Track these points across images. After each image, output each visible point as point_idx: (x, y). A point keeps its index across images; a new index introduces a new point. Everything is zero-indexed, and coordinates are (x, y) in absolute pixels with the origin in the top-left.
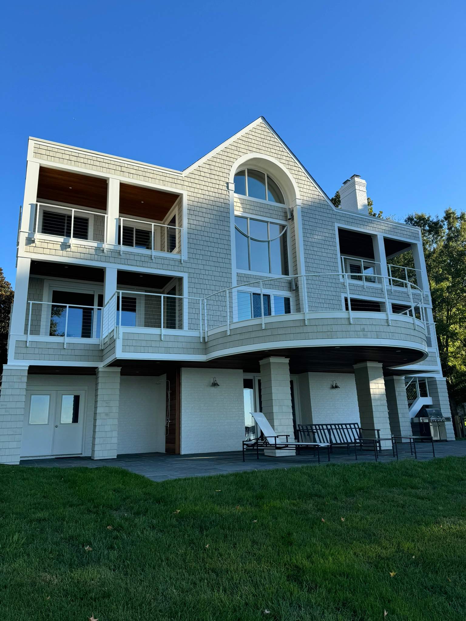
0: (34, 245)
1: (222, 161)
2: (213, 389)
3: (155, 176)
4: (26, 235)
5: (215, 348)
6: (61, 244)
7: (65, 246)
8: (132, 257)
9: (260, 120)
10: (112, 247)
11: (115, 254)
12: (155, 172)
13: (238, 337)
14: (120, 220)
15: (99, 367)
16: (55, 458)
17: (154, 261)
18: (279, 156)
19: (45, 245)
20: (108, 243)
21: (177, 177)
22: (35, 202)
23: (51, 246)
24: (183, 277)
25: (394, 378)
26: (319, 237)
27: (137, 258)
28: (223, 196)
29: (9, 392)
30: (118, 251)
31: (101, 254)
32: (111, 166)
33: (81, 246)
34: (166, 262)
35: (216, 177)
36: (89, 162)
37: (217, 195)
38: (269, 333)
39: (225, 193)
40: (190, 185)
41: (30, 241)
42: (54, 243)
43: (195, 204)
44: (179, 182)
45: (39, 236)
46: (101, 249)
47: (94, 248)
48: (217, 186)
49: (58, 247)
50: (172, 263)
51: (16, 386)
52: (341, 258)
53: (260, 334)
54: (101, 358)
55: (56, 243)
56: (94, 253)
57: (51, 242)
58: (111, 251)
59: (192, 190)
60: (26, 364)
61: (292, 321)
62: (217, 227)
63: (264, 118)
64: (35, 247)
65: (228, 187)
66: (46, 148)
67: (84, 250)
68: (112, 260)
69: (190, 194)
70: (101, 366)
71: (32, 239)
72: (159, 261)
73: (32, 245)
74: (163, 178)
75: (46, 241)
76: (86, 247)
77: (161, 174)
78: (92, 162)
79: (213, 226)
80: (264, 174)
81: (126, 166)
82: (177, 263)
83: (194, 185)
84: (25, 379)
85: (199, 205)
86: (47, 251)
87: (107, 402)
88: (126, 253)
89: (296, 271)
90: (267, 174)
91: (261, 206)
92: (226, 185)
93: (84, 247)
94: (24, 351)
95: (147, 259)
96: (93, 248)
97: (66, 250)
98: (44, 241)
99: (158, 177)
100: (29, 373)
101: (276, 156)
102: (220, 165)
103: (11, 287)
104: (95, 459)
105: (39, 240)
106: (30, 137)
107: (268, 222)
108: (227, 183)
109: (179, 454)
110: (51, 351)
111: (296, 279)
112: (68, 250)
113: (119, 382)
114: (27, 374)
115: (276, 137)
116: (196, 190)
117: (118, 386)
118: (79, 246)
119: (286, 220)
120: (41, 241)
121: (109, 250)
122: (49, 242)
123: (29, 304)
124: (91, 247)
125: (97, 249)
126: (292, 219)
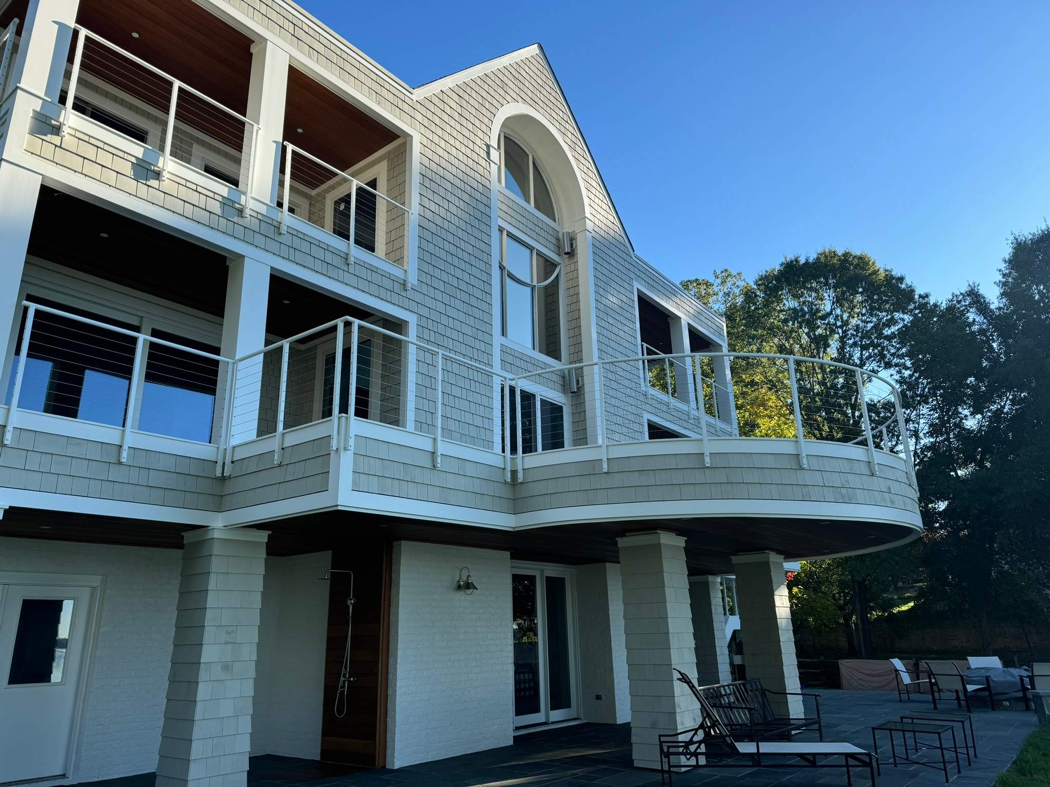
0: (56, 140)
1: (480, 99)
2: (456, 596)
4: (37, 105)
6: (134, 160)
7: (145, 171)
8: (305, 247)
9: (534, 49)
10: (263, 209)
11: (269, 229)
14: (284, 149)
15: (213, 526)
17: (351, 269)
18: (563, 129)
19: (90, 152)
20: (253, 195)
21: (402, 96)
22: (72, 24)
23: (105, 158)
24: (407, 322)
25: (709, 580)
26: (615, 300)
28: (481, 170)
30: (275, 223)
31: (236, 219)
32: (273, 16)
34: (376, 278)
35: (470, 127)
37: (470, 163)
38: (721, 476)
39: (484, 164)
40: (426, 122)
41: (46, 125)
43: (434, 167)
44: (405, 108)
45: (71, 119)
46: (237, 206)
47: (220, 199)
48: (471, 144)
49: (127, 169)
50: (387, 283)
52: (642, 345)
53: (699, 477)
54: (219, 503)
55: (121, 154)
56: (219, 212)
57: (106, 147)
58: (260, 217)
59: (429, 134)
61: (773, 456)
62: (469, 229)
63: (540, 47)
64: (60, 147)
65: (488, 154)
67: (194, 198)
68: (260, 240)
69: (425, 141)
70: (217, 523)
71: (53, 122)
72: (363, 272)
73: (49, 137)
74: (378, 89)
75: (92, 141)
76: (199, 189)
77: (374, 77)
79: (463, 225)
80: (528, 156)
81: (305, 28)
82: (397, 288)
83: (433, 128)
85: (441, 171)
86: (95, 171)
87: (230, 629)
88: (294, 233)
90: (533, 156)
91: (524, 213)
92: (485, 147)
93: (194, 187)
95: (337, 261)
96: (217, 197)
97: (148, 183)
98: (86, 138)
101: (558, 125)
102: (476, 104)
105: (73, 132)
107: (534, 248)
108: (488, 146)
109: (384, 767)
112: (154, 183)
113: (263, 573)
115: (558, 92)
116: (436, 139)
117: (258, 584)
118: (183, 182)
119: (560, 252)
120: (78, 135)
121: (255, 215)
122: (101, 145)
123: (26, 309)
124: (211, 195)
125: (227, 203)
126: (571, 254)
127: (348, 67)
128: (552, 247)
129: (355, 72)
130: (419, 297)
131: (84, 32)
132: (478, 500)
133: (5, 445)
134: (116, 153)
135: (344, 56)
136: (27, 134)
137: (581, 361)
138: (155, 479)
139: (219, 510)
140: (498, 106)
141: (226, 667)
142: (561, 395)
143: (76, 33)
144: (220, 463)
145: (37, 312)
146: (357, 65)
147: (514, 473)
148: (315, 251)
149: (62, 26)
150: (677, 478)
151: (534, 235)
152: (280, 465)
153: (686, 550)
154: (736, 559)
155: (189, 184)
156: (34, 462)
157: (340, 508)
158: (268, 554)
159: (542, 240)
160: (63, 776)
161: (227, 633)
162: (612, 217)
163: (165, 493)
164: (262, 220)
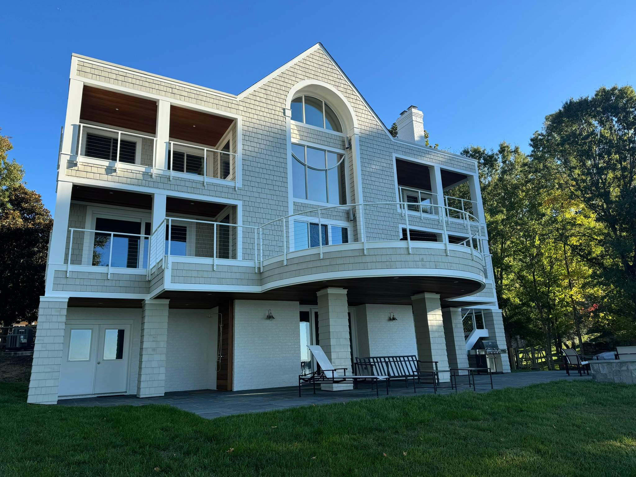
0: (76, 168)
1: (279, 87)
2: (268, 322)
3: (208, 99)
4: (68, 158)
5: (271, 278)
6: (106, 167)
7: (110, 170)
8: (183, 183)
9: (317, 46)
10: (161, 172)
11: (165, 180)
12: (208, 95)
13: (295, 267)
15: (146, 299)
16: (97, 397)
17: (206, 188)
18: (337, 84)
20: (157, 168)
21: (231, 101)
22: (78, 123)
23: (94, 170)
24: (237, 205)
25: (451, 310)
26: (377, 167)
27: (187, 184)
28: (280, 123)
29: (46, 326)
30: (167, 177)
31: (149, 180)
32: (161, 88)
33: (128, 171)
34: (220, 189)
35: (273, 103)
36: (138, 82)
37: (273, 121)
38: (327, 262)
39: (282, 119)
40: (245, 109)
41: (72, 164)
42: (98, 166)
43: (250, 129)
44: (233, 106)
45: (81, 159)
46: (150, 174)
47: (142, 173)
48: (273, 112)
49: (103, 171)
50: (225, 190)
51: (55, 319)
52: (399, 188)
53: (318, 264)
54: (148, 290)
55: (100, 166)
56: (142, 178)
57: (95, 166)
58: (160, 176)
59: (247, 114)
60: (65, 296)
61: (351, 251)
62: (273, 154)
63: (321, 45)
64: (78, 170)
65: (284, 113)
66: (91, 66)
67: (131, 175)
68: (161, 185)
69: (245, 119)
70: (147, 298)
71: (75, 162)
72: (212, 188)
73: (74, 168)
74: (217, 102)
75: (89, 165)
76: (133, 171)
77: (214, 97)
78: (141, 83)
79: (269, 153)
80: (322, 102)
81: (177, 88)
82: (231, 191)
83: (250, 110)
84: (65, 312)
85: (255, 130)
87: (155, 336)
88: (176, 179)
89: (353, 200)
90: (325, 102)
91: (319, 134)
92: (282, 111)
93: (131, 171)
94: (64, 281)
95: (199, 186)
96: (140, 172)
97: (112, 175)
98: (87, 164)
99: (212, 101)
100: (68, 306)
101: (333, 83)
102: (276, 91)
103: (50, 215)
104: (141, 397)
105: (82, 164)
106: (73, 54)
107: (326, 150)
108: (284, 109)
109: (231, 390)
110: (94, 283)
111: (354, 209)
112: (114, 174)
113: (167, 314)
114: (66, 307)
115: (334, 64)
116: (251, 116)
117: (166, 319)
118: (126, 170)
119: (344, 149)
120: (84, 164)
121: (158, 175)
122: (93, 165)
123: (70, 231)
124: (138, 172)
125: (145, 174)
128: (339, 146)
130: (243, 193)
131: (82, 125)
133: (67, 277)
136: (66, 169)
138: (122, 284)
139: (149, 293)
140: (287, 89)
141: (154, 349)
145: (74, 231)
147: (259, 268)
149: (74, 126)
150: (310, 265)
151: (326, 143)
156: (78, 282)
157: (166, 290)
161: (153, 337)
163: (127, 289)
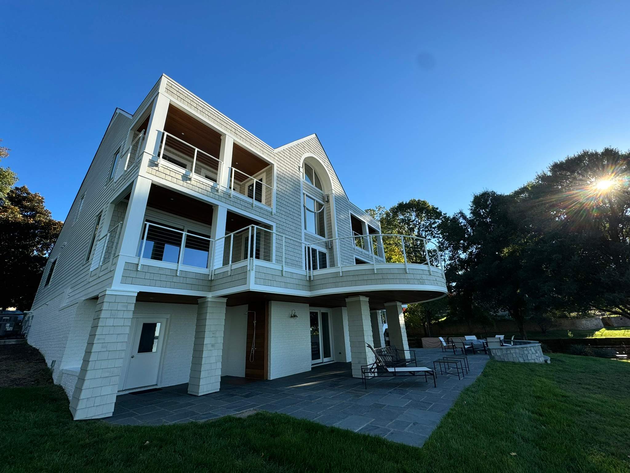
0: (157, 168)
1: (296, 152)
2: (292, 320)
3: (257, 146)
4: (151, 157)
6: (182, 174)
7: (186, 178)
8: (239, 202)
9: (314, 136)
10: (225, 190)
11: (227, 196)
13: (351, 278)
14: (232, 169)
17: (254, 209)
19: (168, 172)
20: (221, 185)
22: (162, 131)
23: (173, 174)
24: (273, 226)
26: (343, 217)
28: (297, 174)
30: (229, 194)
31: (216, 193)
32: (228, 127)
34: (262, 211)
35: (293, 161)
36: (212, 116)
37: (293, 173)
38: (380, 277)
39: (298, 172)
40: (278, 160)
41: (153, 164)
43: (281, 174)
44: (272, 155)
45: (162, 162)
46: (216, 189)
47: (211, 186)
48: (294, 167)
49: (180, 177)
50: (266, 213)
51: (120, 315)
52: (353, 232)
54: (209, 289)
55: (178, 173)
56: (210, 191)
57: (173, 170)
58: (224, 192)
59: (280, 164)
60: (134, 290)
62: (293, 194)
63: (316, 135)
64: (158, 171)
65: (299, 169)
66: (177, 90)
67: (202, 186)
68: (223, 200)
69: (278, 166)
70: (210, 296)
71: (156, 163)
72: (258, 209)
73: (154, 168)
75: (168, 168)
76: (204, 183)
77: (261, 145)
78: (214, 117)
79: (291, 193)
80: (313, 170)
81: (239, 130)
82: (269, 214)
83: (281, 161)
84: (132, 307)
85: (284, 175)
86: (169, 178)
88: (235, 197)
89: (331, 236)
91: (311, 188)
92: (298, 167)
93: (202, 183)
94: (134, 274)
95: (249, 206)
96: (209, 186)
97: (187, 182)
99: (260, 147)
101: (322, 160)
102: (295, 154)
104: (200, 395)
105: (162, 166)
106: (164, 74)
107: (315, 200)
108: (299, 167)
109: (267, 379)
110: (163, 278)
111: (332, 242)
112: (189, 182)
113: (225, 312)
114: (135, 302)
116: (282, 165)
117: (223, 316)
118: (198, 181)
119: (324, 201)
120: (164, 167)
121: (222, 191)
122: (171, 170)
123: (146, 225)
124: (208, 185)
125: (213, 188)
126: (328, 201)
127: (253, 143)
128: (321, 199)
129: (255, 144)
130: (276, 217)
131: (166, 133)
132: (297, 286)
133: (138, 271)
134: (176, 172)
135: (252, 139)
136: (147, 167)
137: (332, 238)
138: (188, 281)
139: (210, 291)
140: (302, 154)
141: (213, 346)
142: (326, 249)
143: (163, 134)
144: (210, 275)
145: (150, 226)
146: (256, 142)
147: (310, 277)
148: (242, 203)
149: (159, 132)
150: (365, 278)
151: (315, 195)
152: (230, 276)
153: (369, 302)
154: (386, 305)
155: (200, 182)
156: (148, 276)
157: (250, 290)
158: (227, 306)
159: (318, 197)
160: (156, 385)
161: (213, 333)
162: (341, 189)
163: (192, 286)
164: (225, 193)
